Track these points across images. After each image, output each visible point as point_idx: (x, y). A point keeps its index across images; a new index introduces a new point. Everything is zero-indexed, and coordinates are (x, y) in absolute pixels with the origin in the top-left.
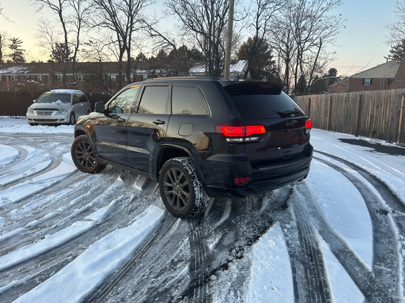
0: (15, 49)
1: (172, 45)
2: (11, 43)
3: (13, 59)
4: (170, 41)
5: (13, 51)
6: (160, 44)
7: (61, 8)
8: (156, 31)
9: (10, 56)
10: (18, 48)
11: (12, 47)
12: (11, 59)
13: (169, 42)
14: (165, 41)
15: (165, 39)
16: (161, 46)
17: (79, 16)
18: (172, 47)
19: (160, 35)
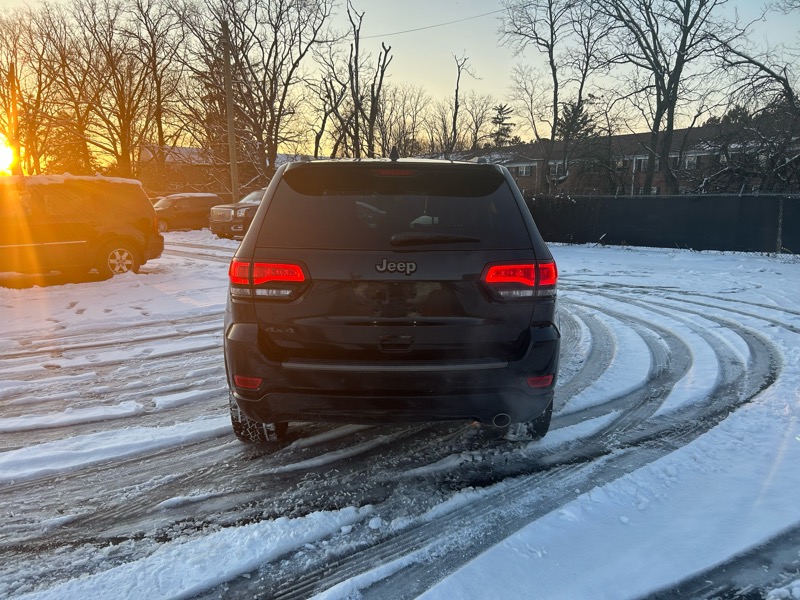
0: (500, 123)
1: (779, 79)
2: (495, 114)
3: (496, 141)
4: (777, 73)
5: (497, 128)
6: (748, 81)
7: (552, 42)
8: (739, 54)
9: (492, 136)
10: (505, 121)
11: (497, 121)
12: (491, 141)
13: (773, 75)
14: (763, 73)
15: (762, 68)
16: (751, 86)
17: (587, 50)
18: (779, 86)
19: (751, 61)
